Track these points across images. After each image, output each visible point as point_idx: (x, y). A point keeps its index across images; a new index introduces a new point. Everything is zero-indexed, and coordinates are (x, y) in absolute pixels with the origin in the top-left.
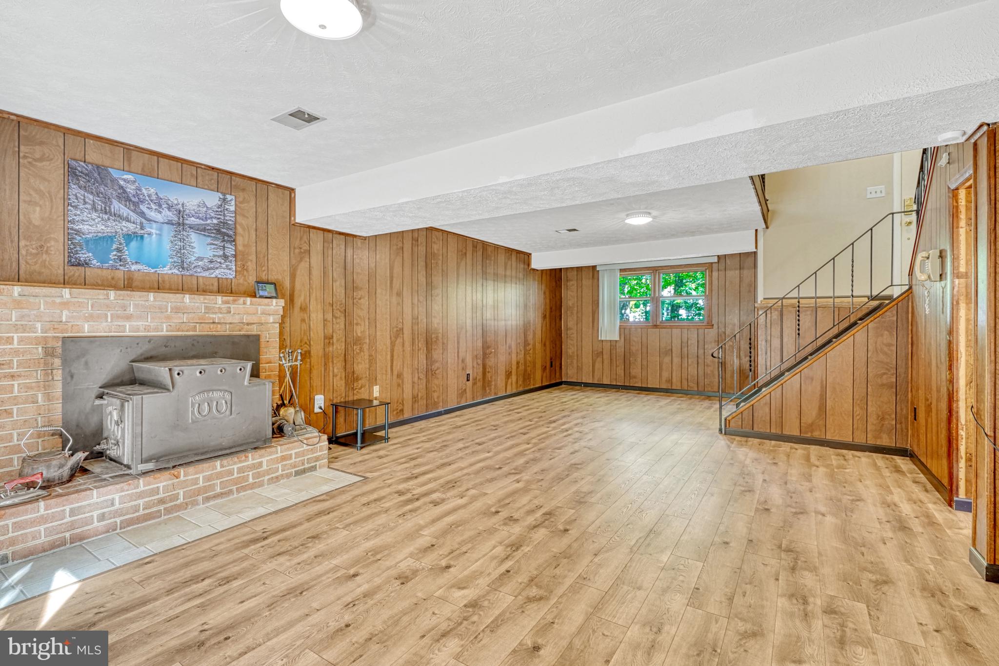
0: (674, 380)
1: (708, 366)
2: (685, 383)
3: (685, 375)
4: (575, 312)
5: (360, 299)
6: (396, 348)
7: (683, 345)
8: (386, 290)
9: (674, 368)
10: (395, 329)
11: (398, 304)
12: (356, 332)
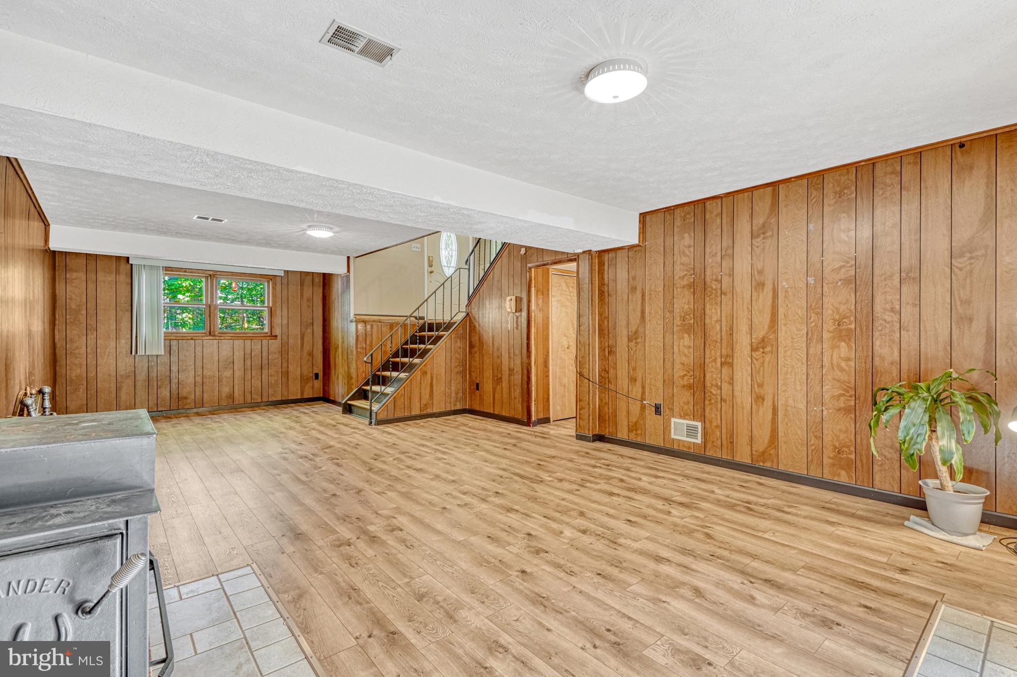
0: (236, 394)
1: (271, 376)
2: (248, 396)
3: (248, 388)
4: (82, 318)
7: (246, 356)
9: (236, 381)
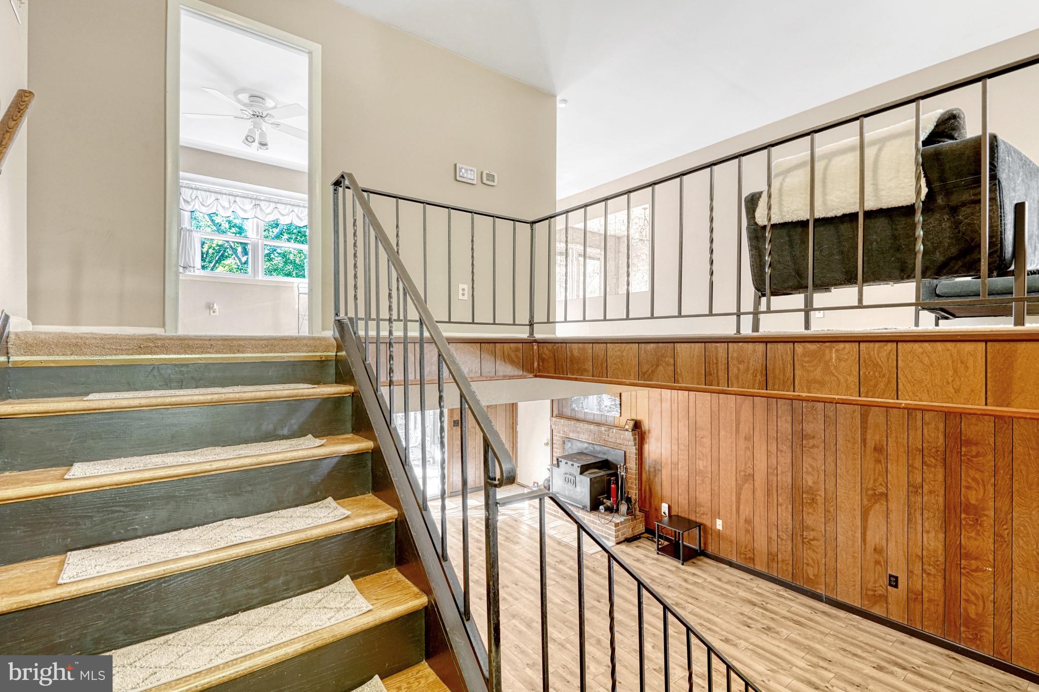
5: (702, 438)
6: (743, 492)
8: (731, 433)
10: (743, 473)
11: (747, 448)
12: (699, 465)
